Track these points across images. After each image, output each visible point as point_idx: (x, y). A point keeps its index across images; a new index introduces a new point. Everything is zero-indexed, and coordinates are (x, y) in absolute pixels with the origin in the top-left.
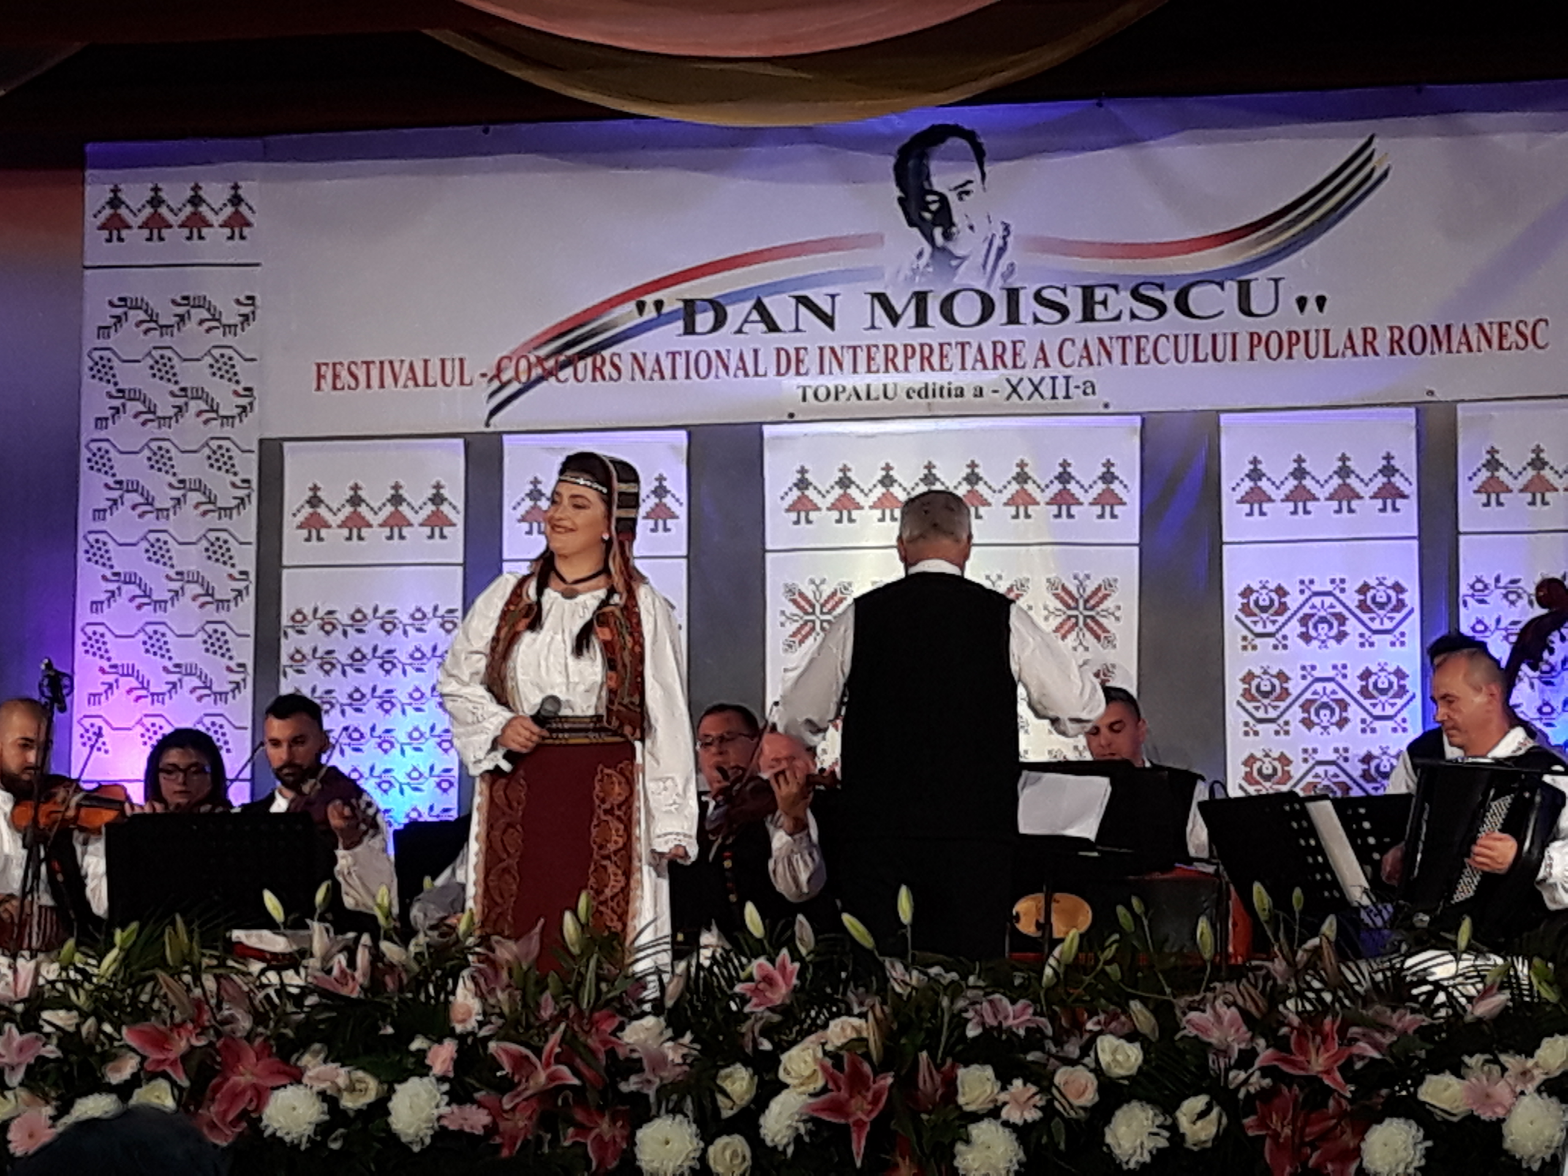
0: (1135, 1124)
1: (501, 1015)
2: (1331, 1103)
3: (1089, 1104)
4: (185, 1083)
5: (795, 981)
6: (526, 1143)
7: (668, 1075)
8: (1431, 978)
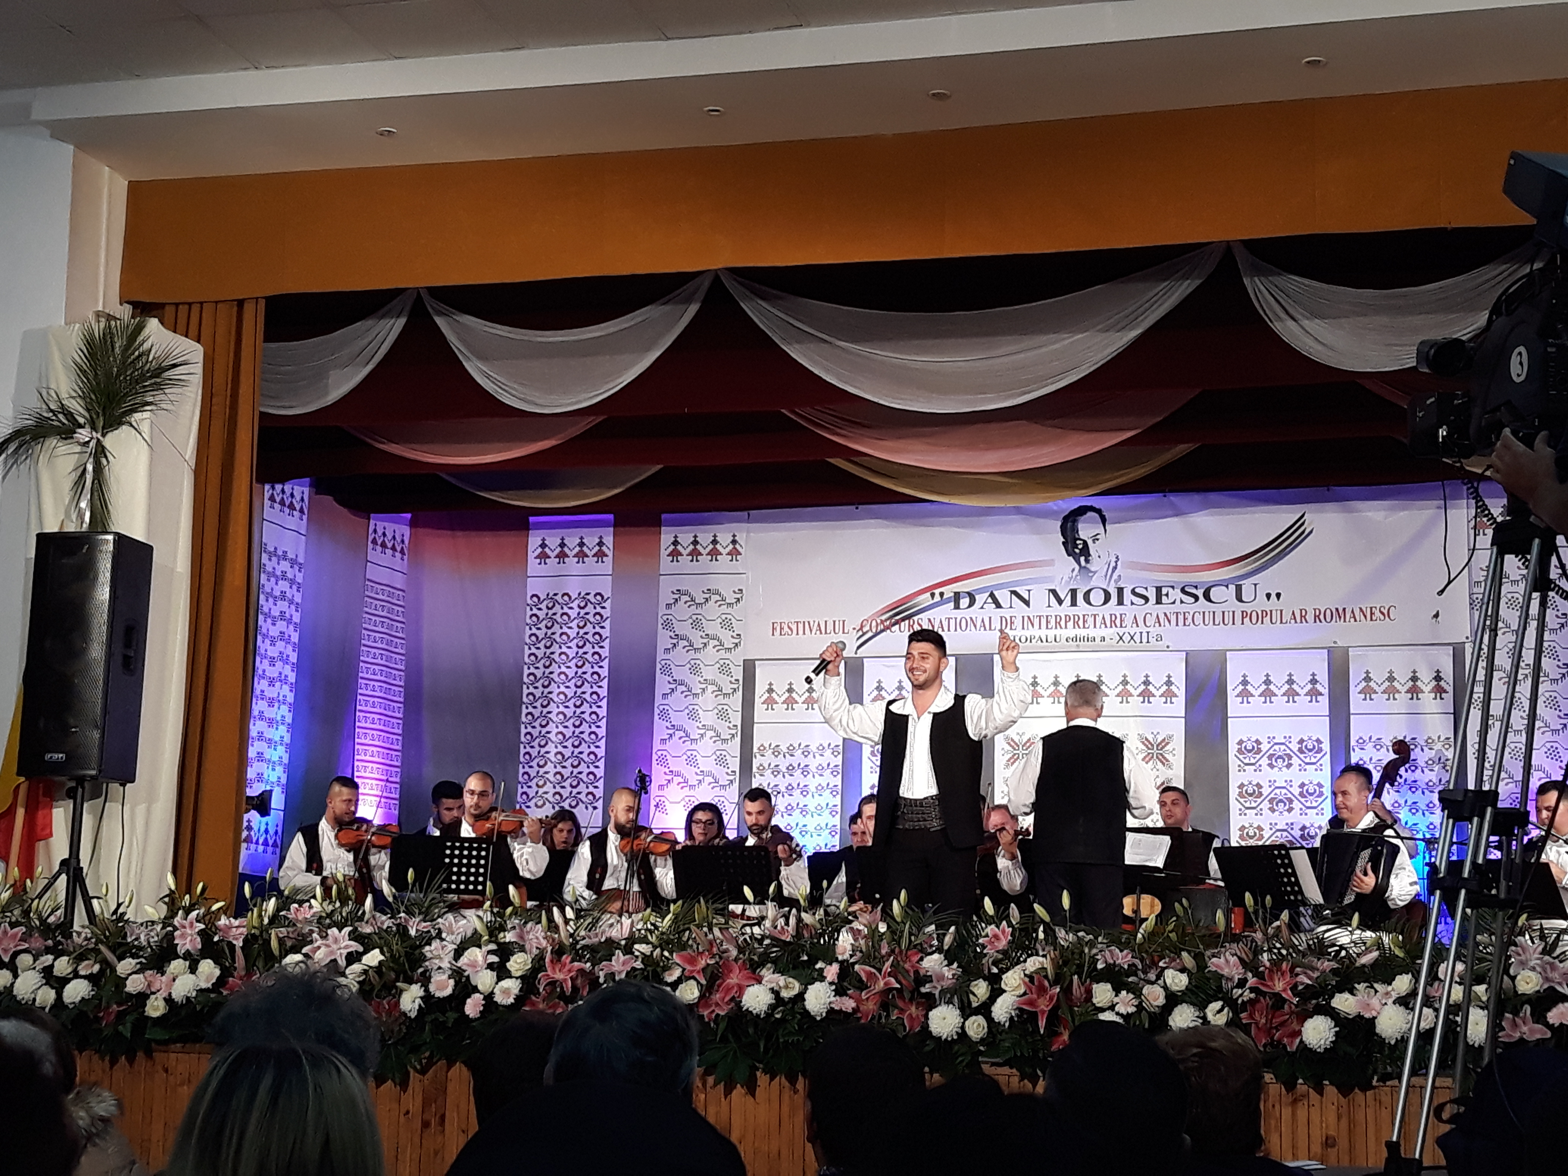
0: (1184, 1015)
1: (861, 951)
2: (1286, 1006)
3: (1161, 1004)
4: (704, 982)
5: (1010, 938)
6: (873, 1018)
7: (946, 984)
8: (1338, 944)
